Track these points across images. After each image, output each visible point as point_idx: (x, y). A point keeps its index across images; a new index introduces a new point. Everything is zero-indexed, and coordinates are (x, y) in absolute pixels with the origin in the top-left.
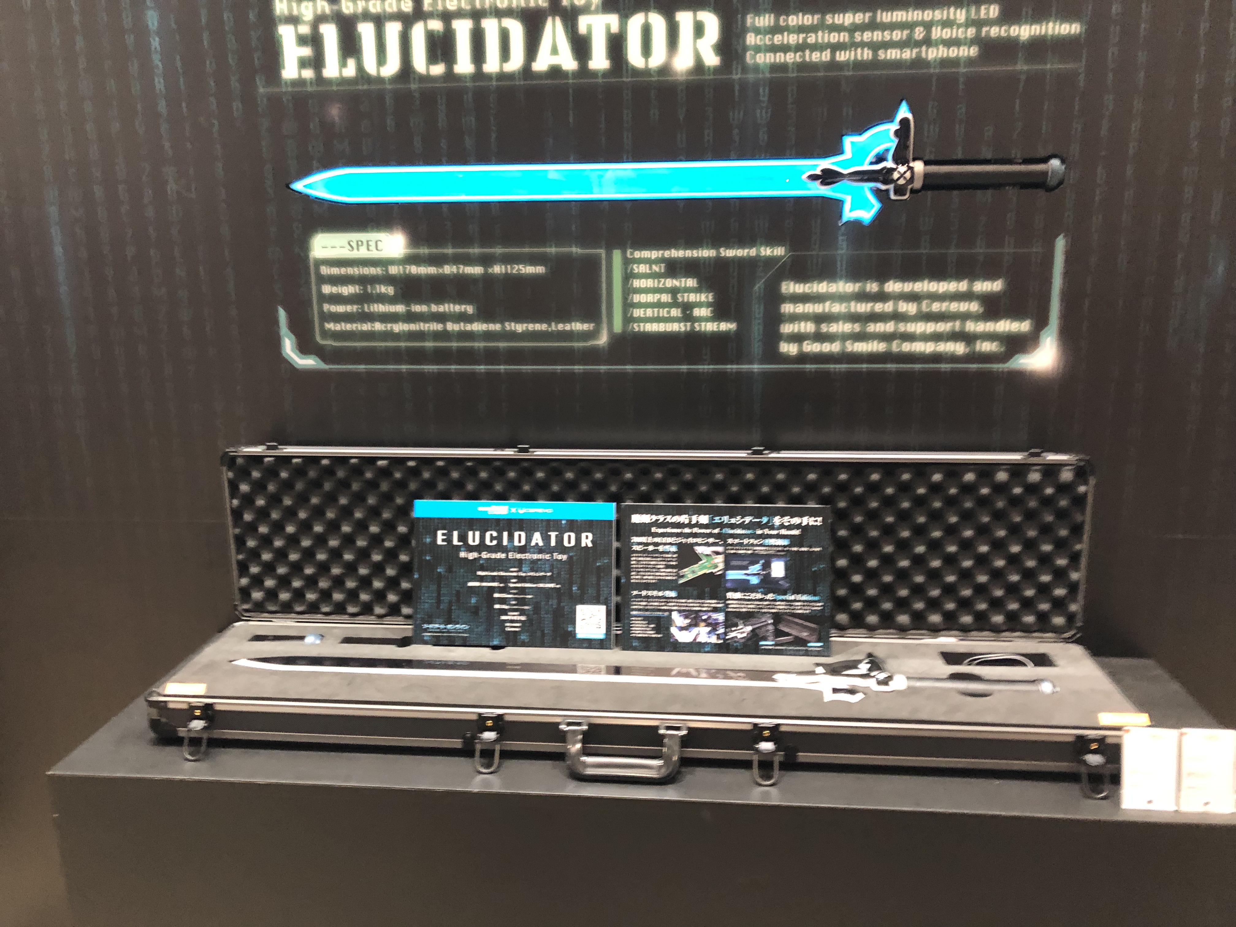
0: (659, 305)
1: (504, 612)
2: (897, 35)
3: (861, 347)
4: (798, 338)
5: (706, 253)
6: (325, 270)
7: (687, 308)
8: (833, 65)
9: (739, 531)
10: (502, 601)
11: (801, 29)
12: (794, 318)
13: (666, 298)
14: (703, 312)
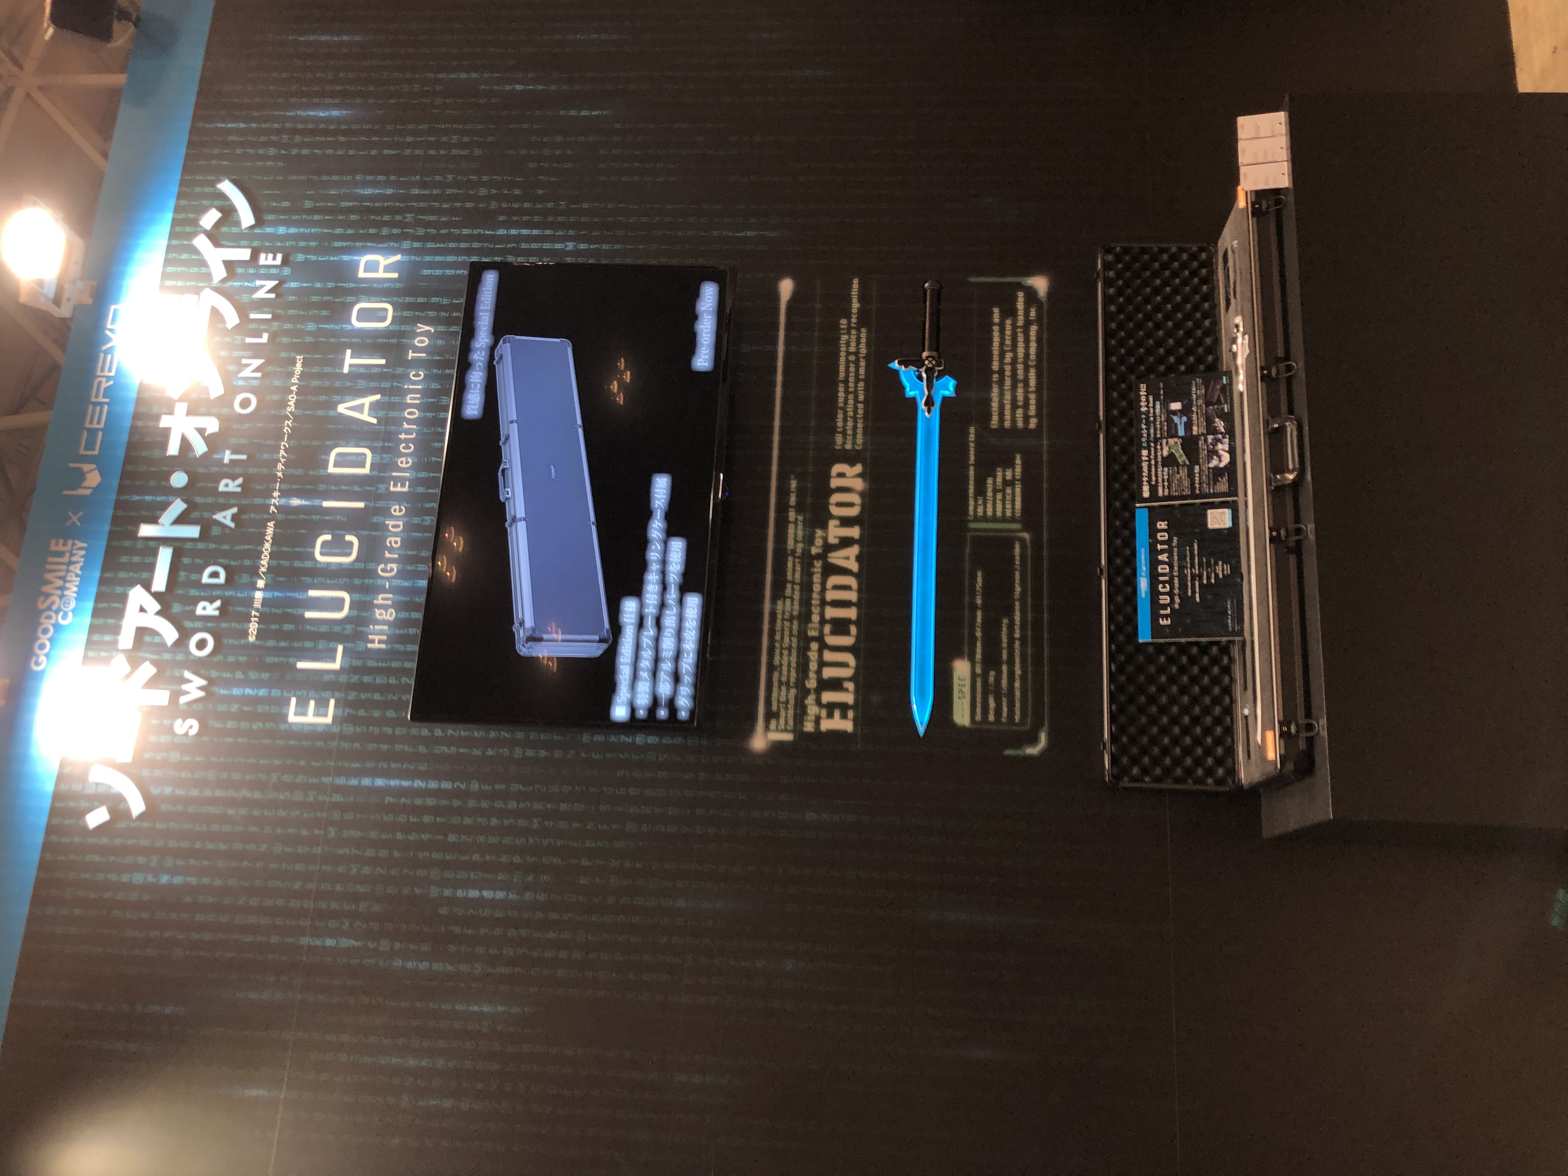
0: (1004, 500)
1: (1217, 575)
2: (852, 369)
3: (1033, 382)
4: (1026, 418)
5: (972, 472)
6: (978, 718)
7: (1006, 483)
8: (866, 402)
9: (1152, 431)
10: (1209, 578)
11: (845, 420)
12: (1014, 420)
13: (999, 496)
14: (1009, 474)
